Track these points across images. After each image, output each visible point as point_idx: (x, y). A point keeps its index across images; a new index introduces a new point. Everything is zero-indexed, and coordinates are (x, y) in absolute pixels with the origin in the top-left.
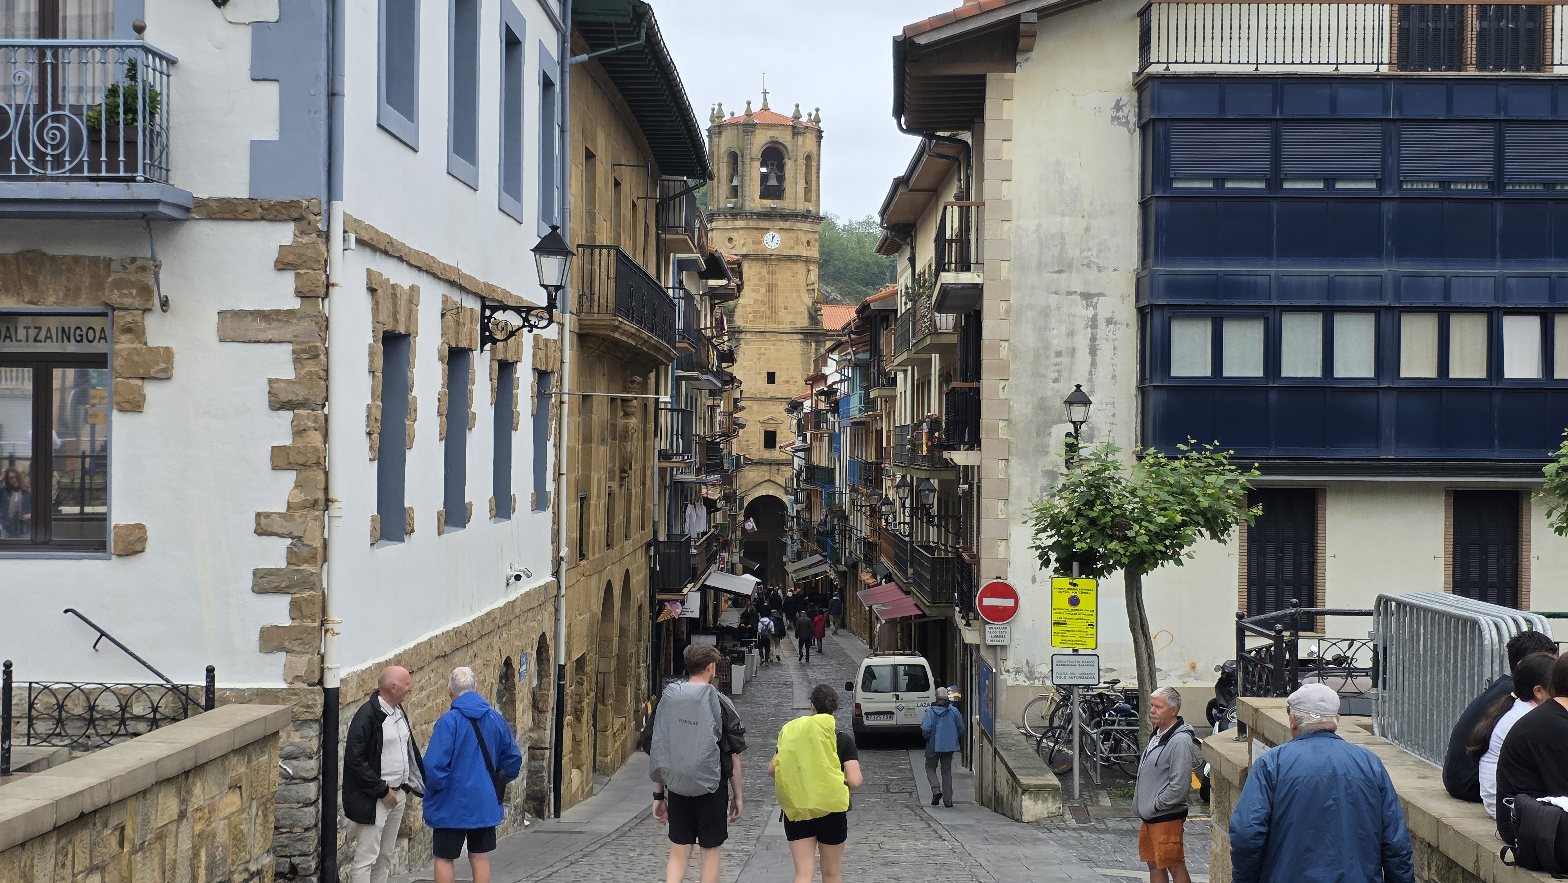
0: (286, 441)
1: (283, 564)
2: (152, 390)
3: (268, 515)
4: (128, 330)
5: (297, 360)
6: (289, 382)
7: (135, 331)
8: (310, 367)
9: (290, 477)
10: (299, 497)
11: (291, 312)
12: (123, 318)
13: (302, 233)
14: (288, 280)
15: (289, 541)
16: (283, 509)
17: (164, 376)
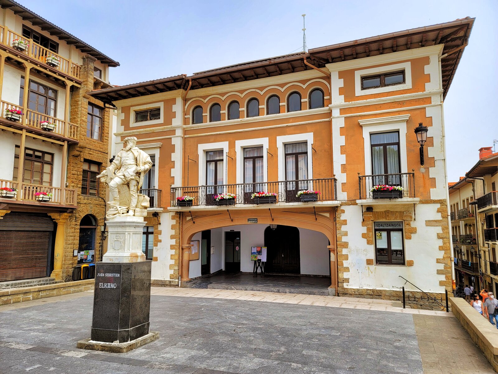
0: (442, 245)
1: (443, 269)
2: (412, 235)
3: (439, 259)
4: (408, 224)
5: (443, 229)
6: (442, 234)
7: (409, 224)
8: (446, 231)
9: (443, 252)
10: (445, 256)
11: (441, 220)
12: (407, 222)
13: (442, 205)
14: (440, 214)
15: (444, 264)
16: (442, 258)
17: (415, 232)
